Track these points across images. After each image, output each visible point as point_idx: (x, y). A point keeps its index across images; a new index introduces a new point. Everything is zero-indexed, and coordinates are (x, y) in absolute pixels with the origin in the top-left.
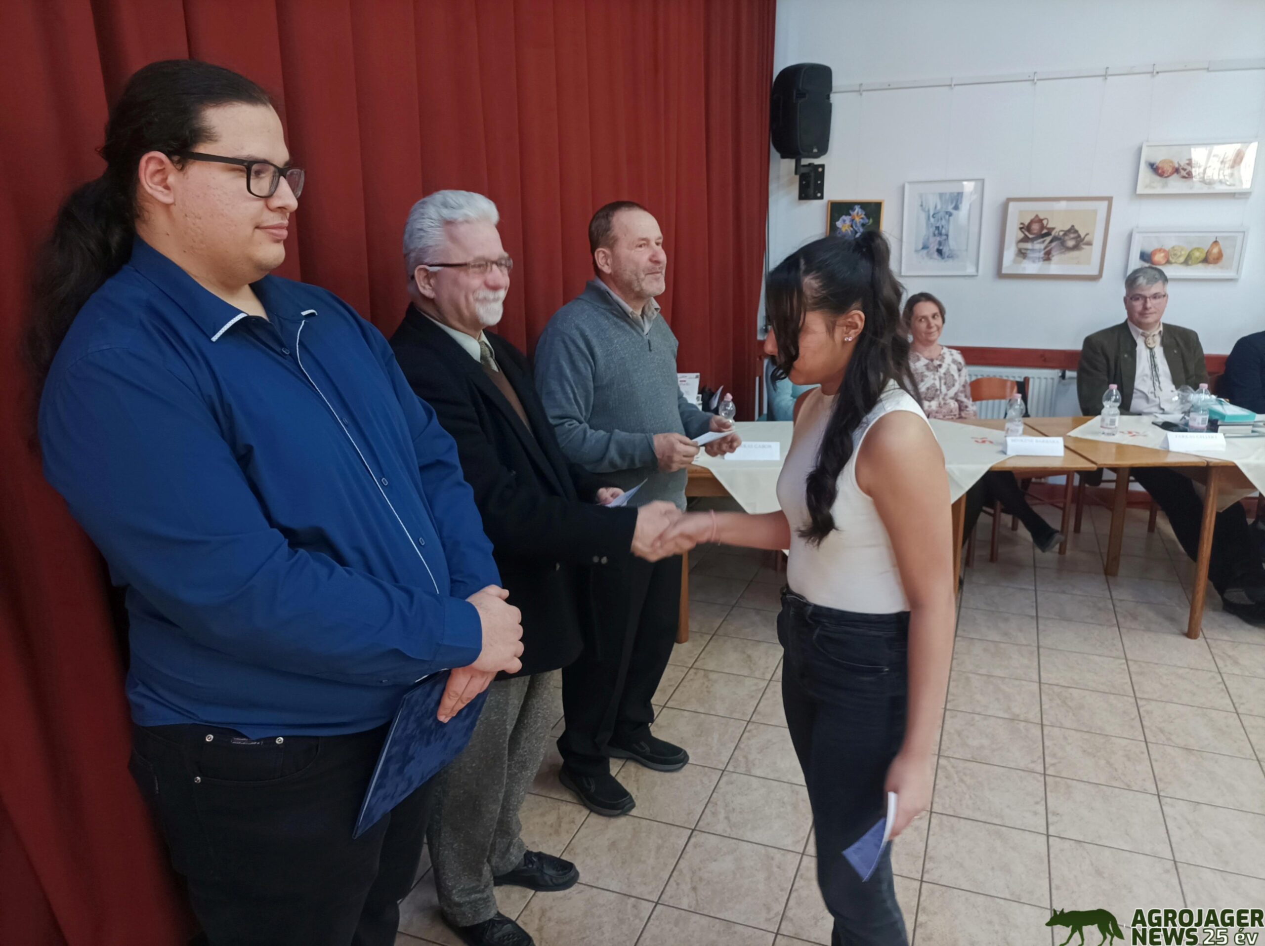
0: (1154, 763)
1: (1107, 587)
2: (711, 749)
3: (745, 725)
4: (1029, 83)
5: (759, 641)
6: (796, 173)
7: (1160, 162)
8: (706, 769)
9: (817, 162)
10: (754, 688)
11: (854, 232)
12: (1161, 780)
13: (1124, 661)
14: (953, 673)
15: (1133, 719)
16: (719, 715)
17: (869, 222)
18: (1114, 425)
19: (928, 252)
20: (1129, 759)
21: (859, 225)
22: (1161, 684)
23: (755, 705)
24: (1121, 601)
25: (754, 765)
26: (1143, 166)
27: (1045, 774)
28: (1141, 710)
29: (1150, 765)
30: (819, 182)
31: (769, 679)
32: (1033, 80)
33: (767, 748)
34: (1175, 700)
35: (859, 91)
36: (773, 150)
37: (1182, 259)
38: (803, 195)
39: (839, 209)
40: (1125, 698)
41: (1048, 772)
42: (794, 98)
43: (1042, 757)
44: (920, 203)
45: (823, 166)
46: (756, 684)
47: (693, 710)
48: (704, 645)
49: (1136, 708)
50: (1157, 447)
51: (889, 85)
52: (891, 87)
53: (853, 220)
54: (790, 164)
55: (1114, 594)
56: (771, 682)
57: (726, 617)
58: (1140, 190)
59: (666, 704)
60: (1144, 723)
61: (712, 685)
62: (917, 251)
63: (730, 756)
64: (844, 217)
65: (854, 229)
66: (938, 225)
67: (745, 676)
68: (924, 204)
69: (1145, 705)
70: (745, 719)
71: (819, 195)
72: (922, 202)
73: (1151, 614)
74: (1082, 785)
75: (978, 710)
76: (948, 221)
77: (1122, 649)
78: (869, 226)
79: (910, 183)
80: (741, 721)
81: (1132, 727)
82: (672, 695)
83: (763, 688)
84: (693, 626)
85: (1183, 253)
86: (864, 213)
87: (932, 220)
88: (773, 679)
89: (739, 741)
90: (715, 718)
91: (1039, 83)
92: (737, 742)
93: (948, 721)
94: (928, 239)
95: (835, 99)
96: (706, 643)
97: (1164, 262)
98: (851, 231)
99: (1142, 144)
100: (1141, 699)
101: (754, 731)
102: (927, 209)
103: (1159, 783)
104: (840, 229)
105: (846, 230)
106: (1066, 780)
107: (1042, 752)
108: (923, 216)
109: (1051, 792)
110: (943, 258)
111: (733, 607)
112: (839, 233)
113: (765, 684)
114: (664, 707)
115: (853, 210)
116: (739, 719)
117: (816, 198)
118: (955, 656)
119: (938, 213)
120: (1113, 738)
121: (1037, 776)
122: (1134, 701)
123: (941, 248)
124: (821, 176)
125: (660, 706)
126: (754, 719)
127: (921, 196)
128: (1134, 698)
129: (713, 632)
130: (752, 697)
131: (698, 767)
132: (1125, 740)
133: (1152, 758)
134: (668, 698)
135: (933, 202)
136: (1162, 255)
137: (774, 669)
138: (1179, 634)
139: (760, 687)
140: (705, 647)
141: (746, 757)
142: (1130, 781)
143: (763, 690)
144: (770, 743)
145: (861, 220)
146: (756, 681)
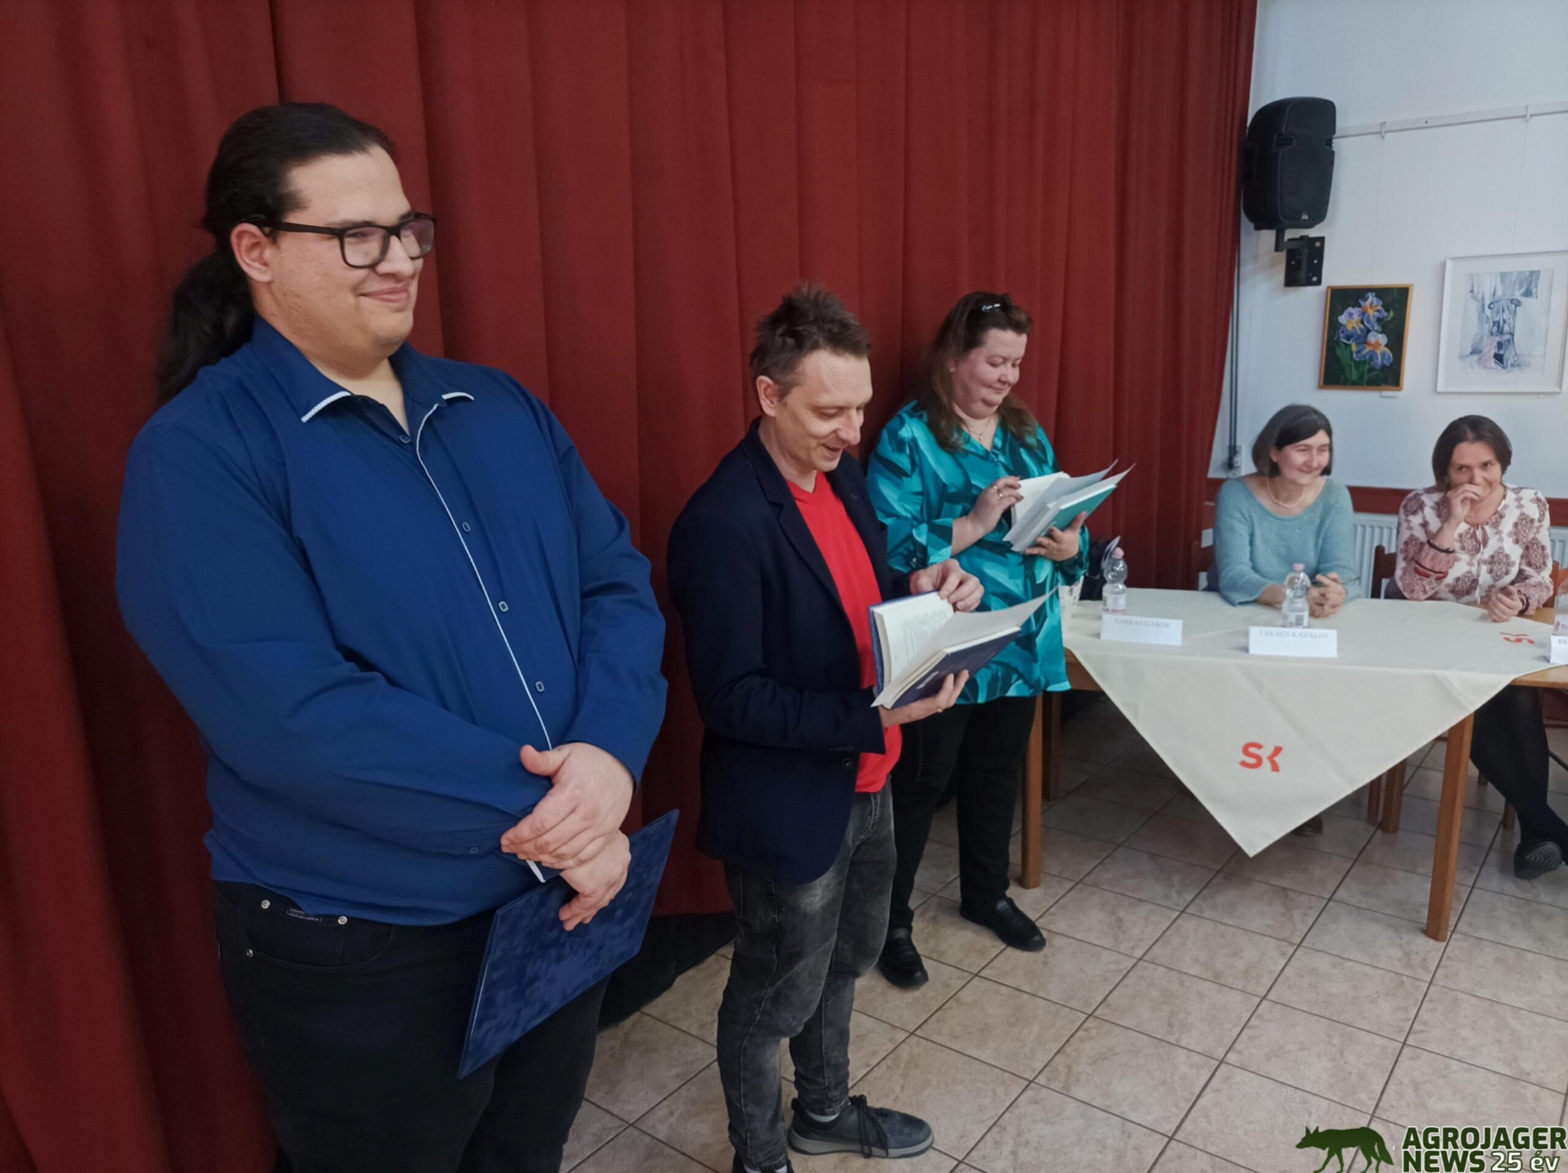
2: (1022, 1048)
3: (1083, 1019)
5: (1141, 900)
6: (1277, 249)
8: (1007, 1075)
9: (1312, 233)
10: (1111, 967)
11: (1365, 330)
14: (1432, 987)
16: (1049, 998)
17: (1387, 317)
19: (1480, 359)
21: (1373, 320)
23: (1107, 993)
25: (1077, 1080)
30: (1316, 262)
31: (1140, 956)
33: (1104, 1059)
35: (1380, 133)
36: (1244, 218)
38: (1291, 281)
39: (1343, 298)
42: (1275, 145)
44: (1470, 289)
45: (1322, 240)
46: (1117, 962)
47: (1014, 986)
48: (1059, 896)
51: (1426, 122)
52: (1429, 124)
53: (1363, 314)
54: (1270, 237)
56: (1141, 962)
57: (1104, 859)
59: (979, 972)
62: (1462, 357)
63: (1046, 1062)
64: (1350, 309)
65: (1365, 326)
66: (1497, 319)
67: (1104, 948)
68: (1476, 289)
70: (1085, 1011)
71: (1315, 279)
72: (1472, 287)
75: (1460, 1053)
76: (1515, 313)
78: (1389, 322)
79: (1454, 259)
80: (1078, 1013)
82: (992, 960)
83: (1125, 969)
84: (1053, 867)
86: (1381, 303)
87: (1488, 312)
88: (1145, 958)
89: (1068, 1041)
90: (1043, 1002)
92: (1063, 1042)
93: (1403, 1063)
94: (1481, 339)
96: (1063, 893)
98: (1360, 329)
101: (1093, 1032)
102: (1480, 297)
104: (1345, 326)
105: (1354, 328)
108: (1474, 307)
110: (1504, 367)
111: (1120, 845)
112: (1342, 332)
113: (1129, 963)
114: (976, 975)
115: (1366, 299)
116: (1075, 1010)
117: (1309, 283)
118: (1443, 963)
119: (1498, 301)
123: (1502, 352)
124: (1319, 253)
125: (971, 973)
126: (1098, 1012)
127: (1472, 276)
129: (1078, 879)
130: (1106, 980)
131: (995, 1070)
134: (985, 964)
135: (1490, 286)
137: (1151, 943)
139: (1121, 968)
140: (1060, 899)
141: (1069, 1067)
143: (1125, 972)
144: (1111, 1053)
145: (1377, 314)
146: (1119, 957)
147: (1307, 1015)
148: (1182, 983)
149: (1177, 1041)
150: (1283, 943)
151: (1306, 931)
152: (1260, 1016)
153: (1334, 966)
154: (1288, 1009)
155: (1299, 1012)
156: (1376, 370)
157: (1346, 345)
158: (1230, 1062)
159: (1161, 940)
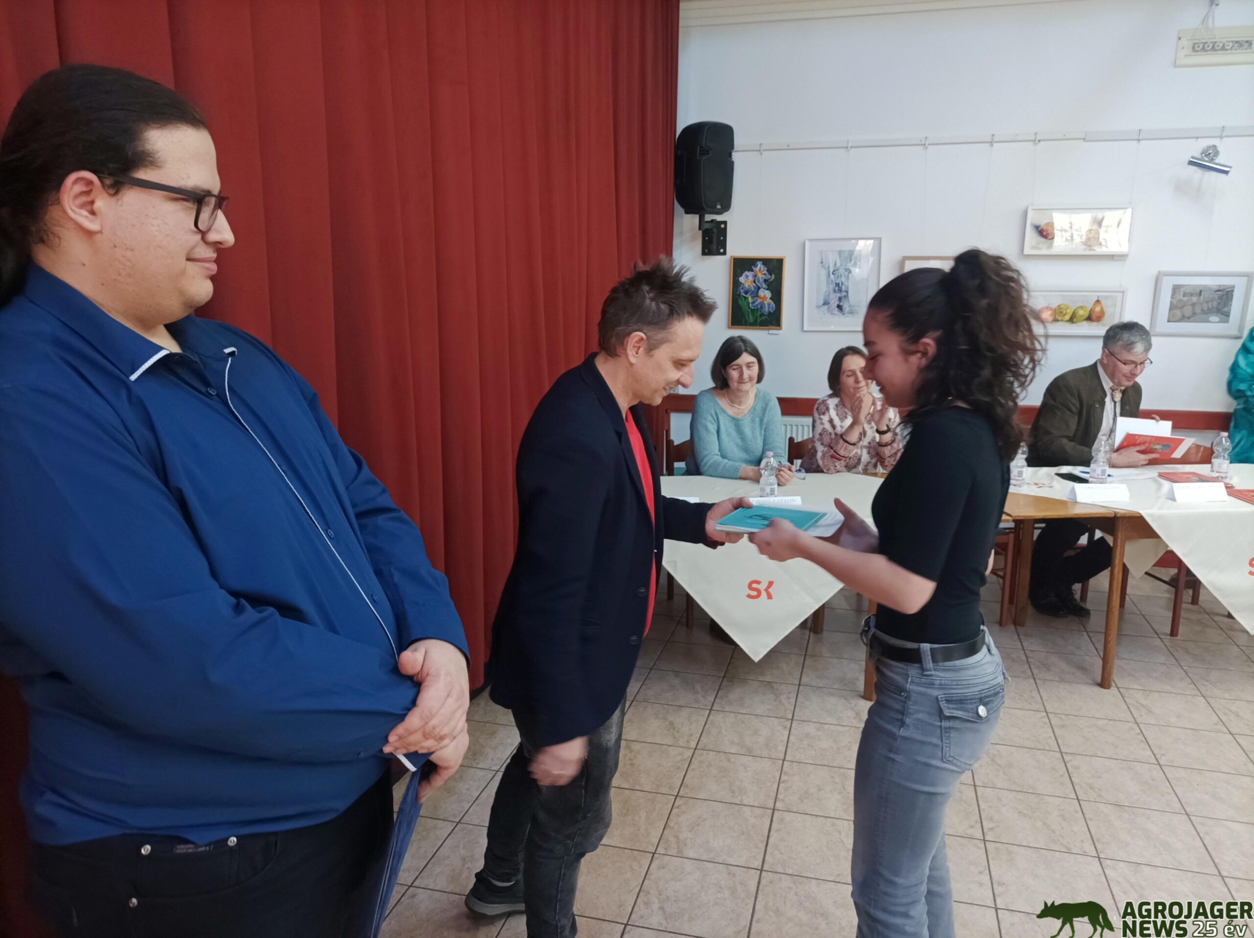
0: (1089, 823)
1: (1017, 637)
2: (639, 830)
3: (673, 800)
4: (920, 148)
6: (700, 229)
7: (1045, 225)
8: (635, 852)
9: (719, 218)
10: (679, 758)
11: (757, 288)
12: (1098, 840)
13: (1045, 714)
15: (1062, 776)
16: (645, 790)
17: (770, 279)
18: (1021, 477)
19: (829, 308)
20: (1064, 819)
21: (761, 280)
22: (1083, 737)
23: (682, 777)
24: (1032, 651)
25: (686, 845)
26: (1029, 228)
27: (984, 840)
28: (1068, 765)
29: (1085, 825)
30: (722, 238)
31: (694, 747)
32: (925, 145)
33: (698, 825)
34: (1100, 754)
35: (760, 150)
36: (677, 206)
37: (1067, 317)
38: (706, 251)
39: (741, 265)
40: (1051, 753)
41: (986, 839)
42: (698, 154)
43: (979, 821)
44: (820, 261)
45: (725, 223)
46: (681, 754)
49: (1064, 764)
50: (1065, 499)
51: (788, 145)
52: (789, 148)
53: (755, 276)
54: (694, 219)
55: (1024, 643)
56: (696, 751)
57: (645, 681)
58: (1026, 252)
60: (1073, 779)
61: (635, 757)
62: (818, 307)
63: (659, 837)
64: (746, 273)
65: (756, 284)
66: (837, 282)
67: (669, 746)
68: (824, 263)
69: (1071, 760)
70: (672, 794)
71: (722, 251)
72: (822, 259)
73: (1063, 665)
74: (1022, 850)
76: (848, 277)
77: (1041, 702)
78: (772, 283)
79: (809, 240)
80: (669, 796)
81: (1062, 784)
83: (688, 758)
85: (1068, 311)
86: (766, 269)
87: (832, 276)
88: (698, 747)
89: (668, 819)
90: (642, 794)
91: (930, 147)
92: (666, 820)
94: (829, 295)
95: (736, 157)
97: (1050, 319)
98: (754, 286)
99: (1028, 207)
100: (1066, 753)
101: (683, 808)
102: (827, 266)
103: (1097, 844)
104: (743, 284)
105: (749, 286)
106: (1006, 845)
107: (978, 815)
108: (823, 273)
109: (993, 859)
110: (844, 314)
111: (651, 669)
112: (742, 288)
115: (756, 267)
116: (666, 794)
117: (719, 254)
119: (837, 270)
120: (1046, 797)
121: (977, 842)
122: (1061, 756)
123: (841, 304)
124: (724, 232)
126: (681, 793)
127: (821, 252)
128: (1060, 753)
130: (678, 768)
131: (626, 850)
132: (1058, 799)
133: (1087, 817)
135: (832, 259)
136: (1049, 312)
137: (699, 736)
138: (1091, 684)
139: (686, 757)
141: (676, 837)
142: (1068, 843)
143: (689, 760)
144: (700, 820)
145: (763, 276)
146: (681, 750)
147: (814, 766)
148: (729, 760)
149: (741, 801)
150: (782, 720)
151: (793, 708)
152: (785, 773)
153: (818, 729)
154: (802, 764)
155: (809, 765)
156: (765, 315)
157: (745, 298)
158: (779, 809)
159: (704, 732)
